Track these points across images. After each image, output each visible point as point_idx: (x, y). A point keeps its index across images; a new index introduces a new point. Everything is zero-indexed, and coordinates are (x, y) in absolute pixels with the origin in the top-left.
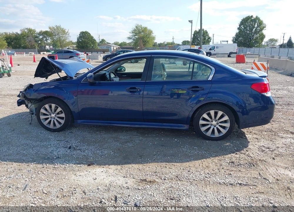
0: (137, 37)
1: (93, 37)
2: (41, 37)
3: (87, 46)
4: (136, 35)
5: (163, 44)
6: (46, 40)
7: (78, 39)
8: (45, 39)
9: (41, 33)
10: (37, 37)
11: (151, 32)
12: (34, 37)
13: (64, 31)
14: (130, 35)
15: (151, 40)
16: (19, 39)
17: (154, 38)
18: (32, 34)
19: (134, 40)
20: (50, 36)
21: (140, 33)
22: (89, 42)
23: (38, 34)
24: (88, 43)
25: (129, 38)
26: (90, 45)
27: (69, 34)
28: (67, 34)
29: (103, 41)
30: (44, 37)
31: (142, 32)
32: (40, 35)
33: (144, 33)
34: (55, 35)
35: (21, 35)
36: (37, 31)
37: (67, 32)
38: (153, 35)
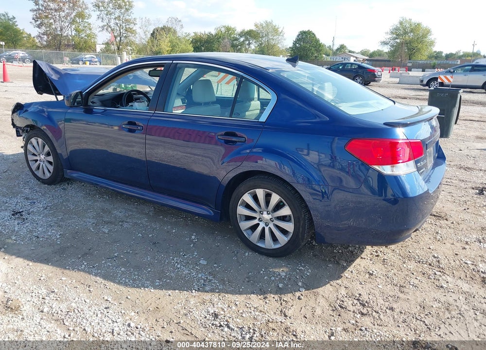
0: (398, 41)
1: (319, 40)
2: (242, 39)
3: (306, 55)
4: (397, 38)
5: (455, 54)
6: (249, 44)
7: (294, 44)
8: (247, 42)
9: (243, 34)
10: (236, 39)
11: (428, 32)
12: (233, 39)
13: (276, 31)
14: (387, 37)
15: (424, 47)
16: (212, 43)
17: (432, 43)
18: (231, 34)
19: (392, 46)
20: (255, 39)
21: (406, 33)
22: (312, 49)
23: (239, 35)
24: (309, 51)
25: (385, 43)
26: (313, 54)
27: (283, 36)
28: (281, 34)
29: (342, 47)
30: (247, 39)
31: (411, 31)
32: (241, 37)
33: (414, 33)
34: (263, 37)
35: (216, 35)
36: (237, 30)
37: (280, 31)
38: (431, 37)
